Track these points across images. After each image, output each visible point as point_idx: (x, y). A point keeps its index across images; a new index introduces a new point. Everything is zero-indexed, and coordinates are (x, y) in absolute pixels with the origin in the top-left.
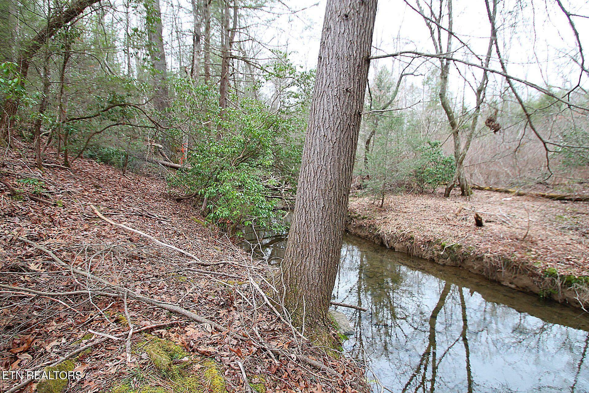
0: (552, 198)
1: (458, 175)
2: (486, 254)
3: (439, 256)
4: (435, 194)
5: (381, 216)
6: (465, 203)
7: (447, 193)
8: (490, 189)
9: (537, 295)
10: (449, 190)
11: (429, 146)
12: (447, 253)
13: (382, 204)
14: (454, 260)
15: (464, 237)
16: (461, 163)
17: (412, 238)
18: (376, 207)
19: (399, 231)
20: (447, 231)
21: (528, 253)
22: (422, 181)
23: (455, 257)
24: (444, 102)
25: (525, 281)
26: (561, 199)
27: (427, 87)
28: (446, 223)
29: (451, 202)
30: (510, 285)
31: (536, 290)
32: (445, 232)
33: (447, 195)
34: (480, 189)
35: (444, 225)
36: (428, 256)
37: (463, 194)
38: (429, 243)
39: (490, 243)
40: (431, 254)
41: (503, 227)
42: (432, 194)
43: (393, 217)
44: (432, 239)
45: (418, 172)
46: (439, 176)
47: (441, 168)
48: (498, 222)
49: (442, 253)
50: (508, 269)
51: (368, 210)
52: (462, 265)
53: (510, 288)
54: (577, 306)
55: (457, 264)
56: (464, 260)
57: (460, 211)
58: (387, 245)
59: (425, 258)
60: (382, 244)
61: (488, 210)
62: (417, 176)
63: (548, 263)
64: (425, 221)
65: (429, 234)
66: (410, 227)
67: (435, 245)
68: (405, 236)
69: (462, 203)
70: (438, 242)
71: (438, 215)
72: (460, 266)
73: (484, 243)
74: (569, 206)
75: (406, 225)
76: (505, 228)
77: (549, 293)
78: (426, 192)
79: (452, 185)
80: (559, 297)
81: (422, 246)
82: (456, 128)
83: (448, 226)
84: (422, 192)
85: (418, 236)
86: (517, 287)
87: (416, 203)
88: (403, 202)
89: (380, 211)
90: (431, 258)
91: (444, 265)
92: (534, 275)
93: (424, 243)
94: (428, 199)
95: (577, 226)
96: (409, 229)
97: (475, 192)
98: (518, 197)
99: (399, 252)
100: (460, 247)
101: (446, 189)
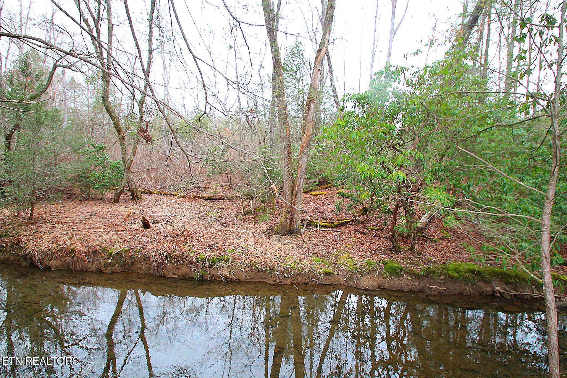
0: (205, 198)
1: (126, 180)
2: (152, 254)
3: (107, 265)
4: (104, 200)
5: (30, 231)
6: (135, 207)
7: (116, 198)
8: (159, 193)
9: (193, 278)
10: (118, 195)
11: (94, 150)
12: (115, 260)
13: (32, 215)
14: (123, 265)
15: (132, 240)
16: (129, 168)
17: (73, 251)
18: (22, 220)
19: (56, 245)
20: (114, 237)
21: (186, 246)
22: (88, 186)
23: (124, 262)
24: (108, 106)
25: (184, 270)
26: (210, 199)
27: (91, 87)
28: (114, 229)
29: (121, 207)
30: (173, 276)
31: (193, 275)
32: (112, 238)
33: (117, 200)
34: (150, 193)
35: (111, 231)
36: (94, 268)
37: (133, 199)
38: (94, 254)
39: (155, 243)
40: (98, 264)
41: (168, 226)
42: (101, 200)
43: (47, 230)
44: (98, 248)
45: (83, 177)
46: (106, 181)
47: (109, 173)
48: (163, 222)
49: (110, 261)
50: (171, 263)
51: (8, 225)
52: (132, 268)
53: (174, 278)
54: (220, 279)
55: (126, 269)
56: (132, 263)
57: (128, 216)
58: (40, 265)
59: (91, 270)
60: (33, 266)
61: (156, 212)
62: (80, 181)
63: (200, 251)
64: (90, 230)
65: (94, 243)
66: (70, 239)
67: (102, 254)
68: (64, 251)
69: (132, 207)
70: (104, 250)
71: (105, 222)
72: (129, 270)
73: (150, 243)
74: (216, 204)
75: (66, 237)
76: (169, 227)
77: (201, 275)
78: (93, 198)
79: (121, 191)
80: (208, 277)
81: (87, 258)
82: (122, 134)
83: (116, 233)
84: (88, 199)
85: (80, 248)
86: (179, 276)
87: (80, 211)
88: (63, 211)
89: (28, 225)
90: (98, 269)
91: (113, 273)
92: (190, 263)
93: (88, 254)
94: (95, 205)
95: (220, 219)
96: (69, 241)
97: (145, 197)
98: (181, 199)
99: (57, 270)
100: (128, 251)
101: (115, 194)
